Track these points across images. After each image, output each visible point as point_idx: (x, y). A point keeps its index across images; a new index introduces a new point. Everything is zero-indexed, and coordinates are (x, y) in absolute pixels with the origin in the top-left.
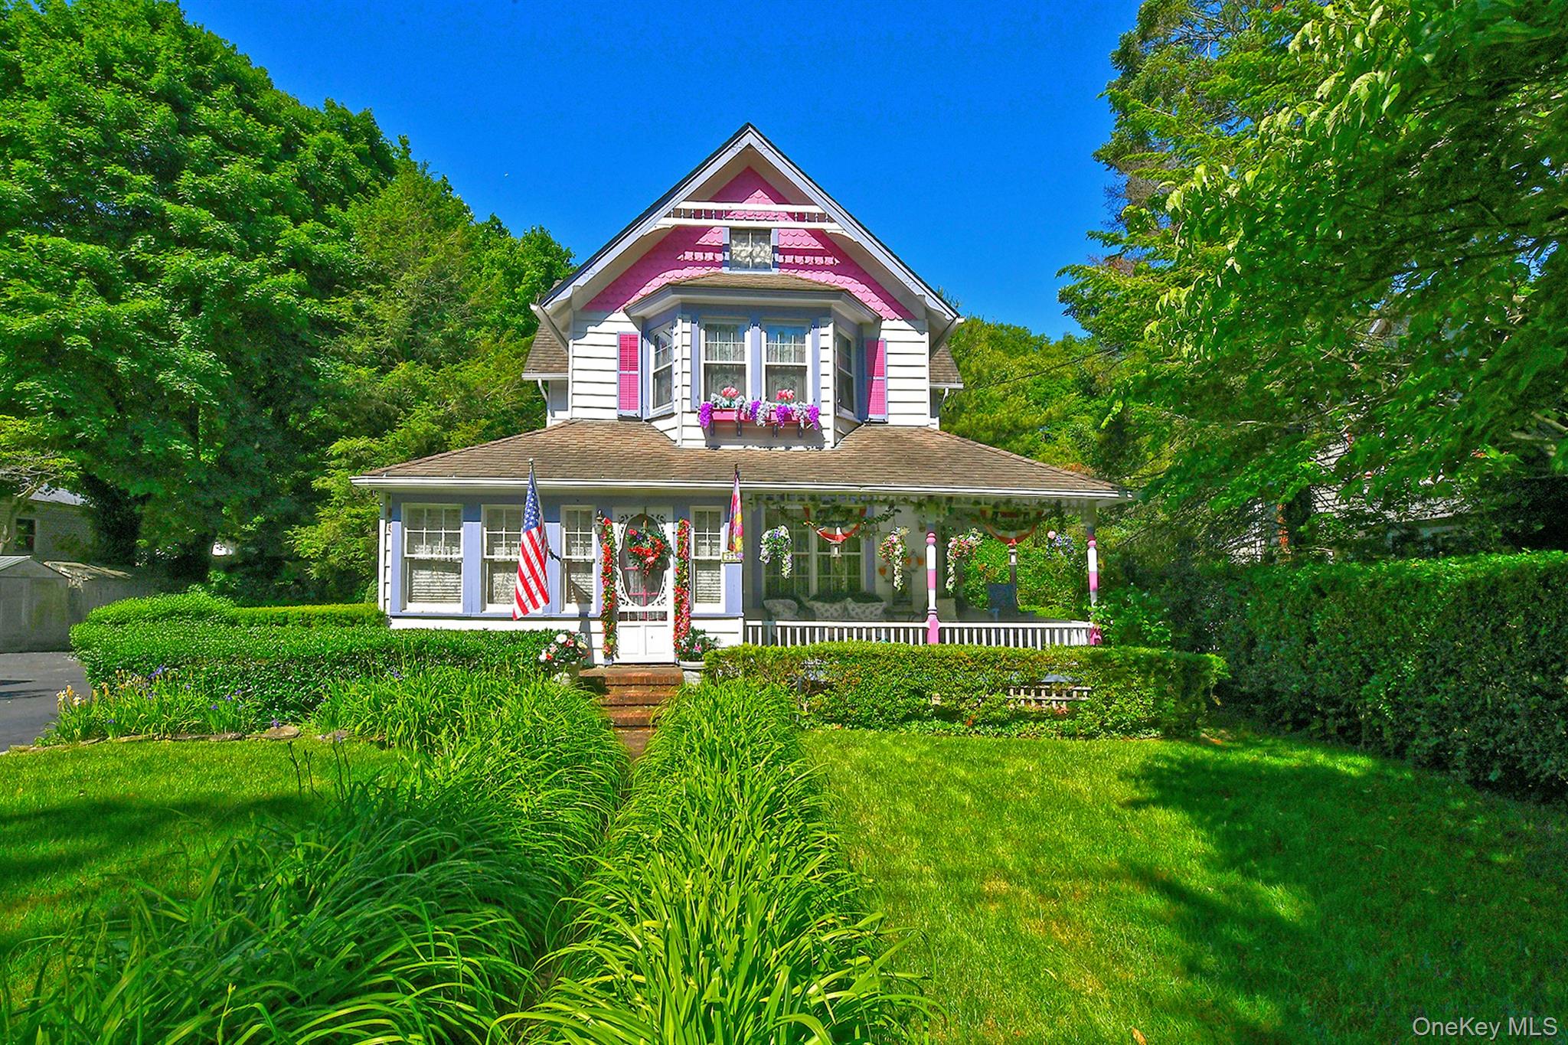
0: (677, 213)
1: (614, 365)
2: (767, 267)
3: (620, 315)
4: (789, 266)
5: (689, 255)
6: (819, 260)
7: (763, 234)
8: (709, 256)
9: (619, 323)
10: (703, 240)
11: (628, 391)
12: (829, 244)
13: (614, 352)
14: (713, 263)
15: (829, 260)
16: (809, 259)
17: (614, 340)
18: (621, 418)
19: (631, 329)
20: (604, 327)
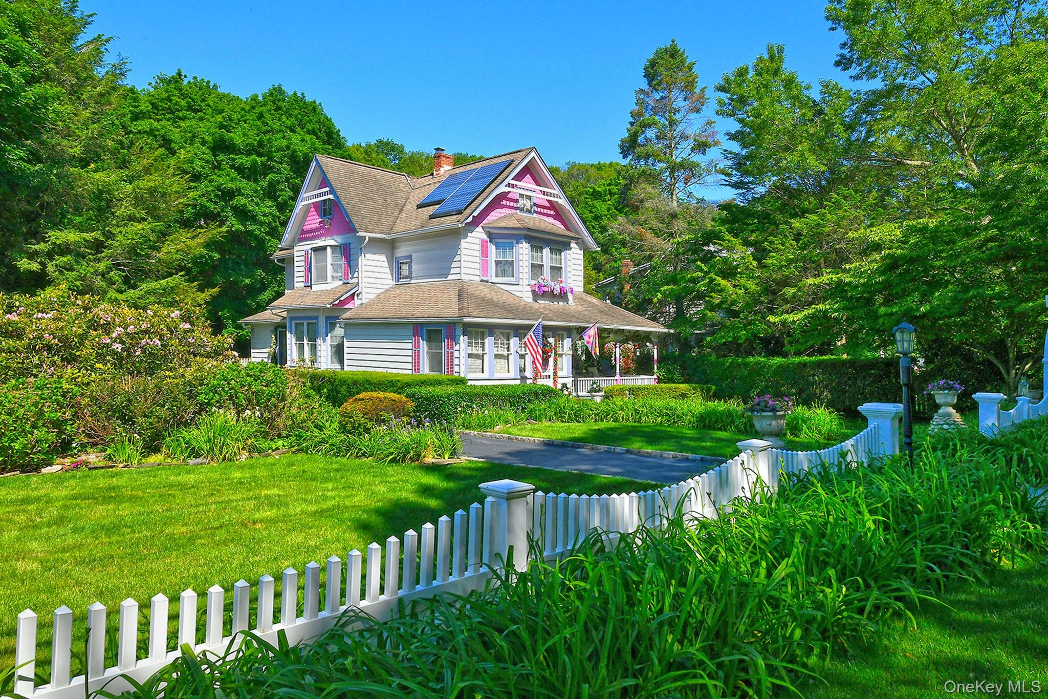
0: (509, 185)
1: (478, 254)
2: (530, 212)
3: (479, 229)
4: (540, 213)
5: (504, 202)
6: (549, 212)
7: (529, 198)
8: (512, 204)
9: (479, 234)
10: (509, 196)
11: (484, 268)
12: (553, 206)
13: (478, 247)
14: (513, 208)
15: (552, 212)
16: (545, 211)
17: (478, 241)
18: (482, 281)
19: (485, 237)
20: (474, 234)
